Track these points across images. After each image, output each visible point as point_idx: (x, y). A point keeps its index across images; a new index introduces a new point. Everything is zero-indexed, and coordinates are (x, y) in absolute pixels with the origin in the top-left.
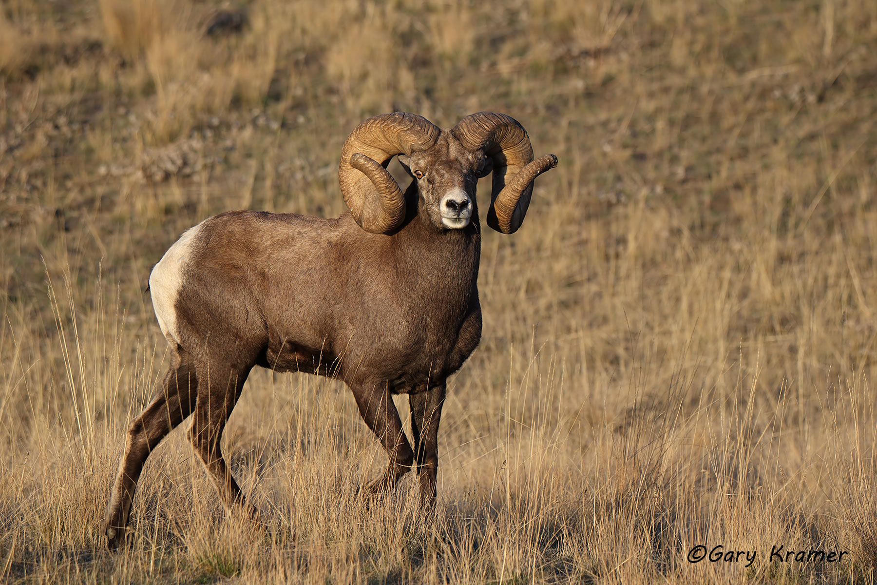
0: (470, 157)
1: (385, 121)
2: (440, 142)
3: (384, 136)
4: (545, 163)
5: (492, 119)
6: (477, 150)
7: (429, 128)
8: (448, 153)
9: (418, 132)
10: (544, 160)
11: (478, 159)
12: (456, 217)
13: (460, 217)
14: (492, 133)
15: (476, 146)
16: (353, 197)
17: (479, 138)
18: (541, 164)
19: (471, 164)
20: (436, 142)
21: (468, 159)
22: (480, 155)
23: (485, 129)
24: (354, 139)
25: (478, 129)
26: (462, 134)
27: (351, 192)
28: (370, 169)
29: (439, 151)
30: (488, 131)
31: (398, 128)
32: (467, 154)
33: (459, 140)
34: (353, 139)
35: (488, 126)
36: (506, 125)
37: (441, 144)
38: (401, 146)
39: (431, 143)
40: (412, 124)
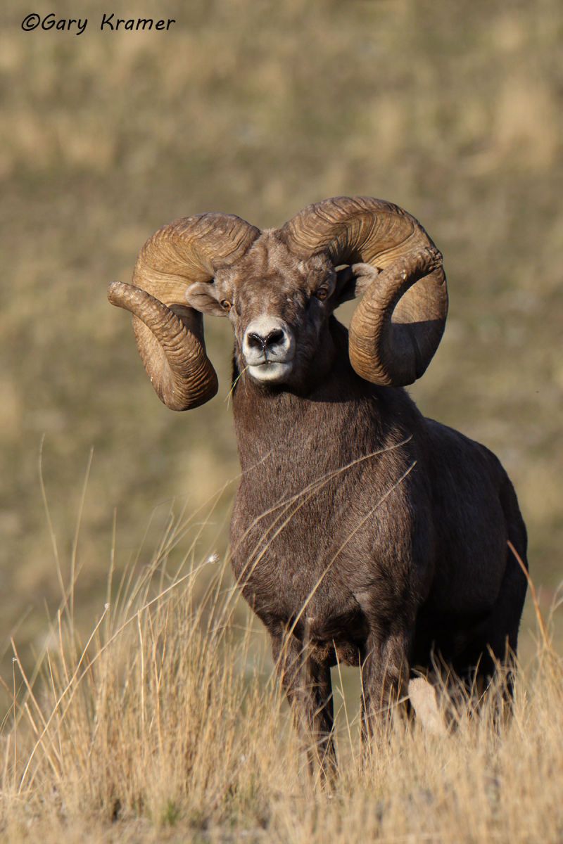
0: (301, 267)
1: (173, 228)
2: (256, 249)
3: (177, 253)
4: (414, 261)
5: (342, 205)
6: (314, 255)
7: (239, 230)
8: (266, 263)
9: (219, 238)
10: (412, 256)
11: (316, 270)
12: (263, 359)
13: (269, 358)
14: (342, 227)
15: (312, 249)
16: (152, 359)
17: (315, 236)
18: (407, 264)
19: (302, 279)
20: (247, 250)
21: (297, 271)
22: (319, 262)
23: (326, 221)
24: (141, 265)
25: (315, 221)
26: (291, 234)
27: (148, 352)
28: (133, 303)
29: (250, 264)
30: (333, 224)
31: (190, 236)
32: (295, 263)
33: (285, 243)
34: (139, 266)
35: (333, 216)
36: (368, 213)
37: (255, 253)
38: (201, 264)
39: (240, 252)
40: (211, 228)
